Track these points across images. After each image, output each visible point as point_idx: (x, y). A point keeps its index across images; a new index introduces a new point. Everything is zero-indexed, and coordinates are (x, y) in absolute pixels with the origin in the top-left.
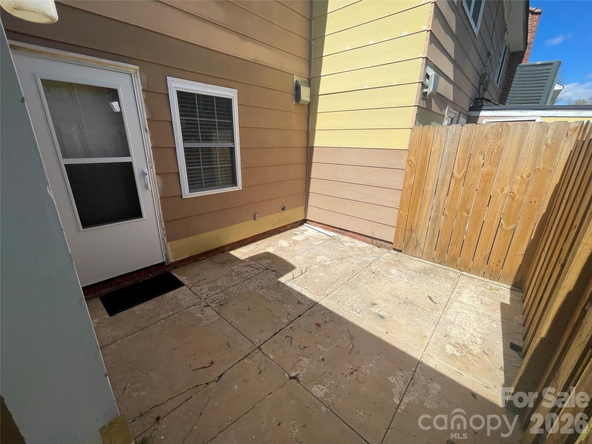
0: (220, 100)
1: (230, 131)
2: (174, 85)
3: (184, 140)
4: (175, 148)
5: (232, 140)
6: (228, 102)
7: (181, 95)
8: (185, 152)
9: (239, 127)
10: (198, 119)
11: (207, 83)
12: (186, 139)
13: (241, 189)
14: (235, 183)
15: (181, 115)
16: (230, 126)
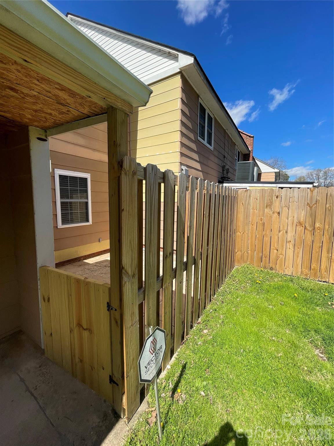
0: (81, 179)
1: (86, 193)
2: (57, 172)
3: (61, 198)
4: (56, 202)
5: (87, 198)
6: (85, 180)
7: (60, 176)
8: (61, 204)
9: (91, 192)
10: (69, 188)
11: (74, 171)
12: (62, 197)
13: (91, 224)
14: (87, 221)
15: (60, 186)
16: (86, 191)
